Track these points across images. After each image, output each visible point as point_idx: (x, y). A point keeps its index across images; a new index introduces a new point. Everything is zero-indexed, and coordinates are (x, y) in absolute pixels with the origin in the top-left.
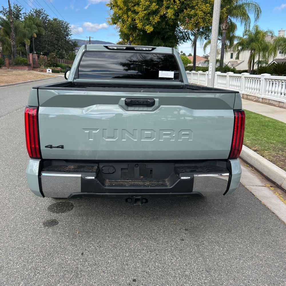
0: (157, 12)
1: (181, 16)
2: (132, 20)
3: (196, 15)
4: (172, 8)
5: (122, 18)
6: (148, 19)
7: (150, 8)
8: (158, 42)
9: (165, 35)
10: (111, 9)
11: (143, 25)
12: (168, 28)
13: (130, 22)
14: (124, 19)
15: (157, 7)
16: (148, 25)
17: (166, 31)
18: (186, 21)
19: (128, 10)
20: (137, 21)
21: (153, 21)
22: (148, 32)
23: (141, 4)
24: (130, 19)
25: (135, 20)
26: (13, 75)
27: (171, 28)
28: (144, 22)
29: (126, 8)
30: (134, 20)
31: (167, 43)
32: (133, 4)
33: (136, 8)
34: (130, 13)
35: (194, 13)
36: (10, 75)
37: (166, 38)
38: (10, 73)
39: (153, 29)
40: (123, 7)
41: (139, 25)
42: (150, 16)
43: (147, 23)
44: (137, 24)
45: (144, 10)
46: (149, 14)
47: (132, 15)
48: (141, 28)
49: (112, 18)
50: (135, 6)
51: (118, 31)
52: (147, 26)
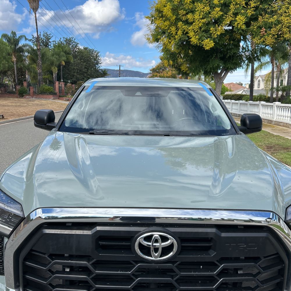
0: (220, 21)
1: (254, 26)
2: (183, 33)
3: (279, 22)
4: (242, 14)
5: (169, 31)
6: (207, 31)
7: (210, 16)
8: (218, 63)
9: (227, 53)
10: (151, 23)
11: (199, 40)
12: (232, 43)
13: (179, 37)
14: (172, 32)
15: (221, 13)
16: (207, 38)
17: (228, 48)
18: (262, 33)
19: (178, 20)
20: (191, 34)
21: (214, 32)
22: (207, 48)
23: (198, 10)
24: (180, 32)
25: (187, 33)
26: (33, 105)
27: (236, 44)
28: (200, 36)
29: (174, 17)
30: (185, 33)
31: (229, 65)
32: (185, 12)
33: (190, 16)
34: (180, 24)
35: (275, 21)
36: (30, 106)
37: (228, 57)
38: (31, 103)
39: (214, 44)
40: (172, 15)
41: (194, 40)
42: (210, 27)
43: (205, 36)
44: (191, 38)
45: (203, 18)
46: (208, 24)
47: (184, 27)
48: (197, 43)
49: (153, 35)
50: (187, 14)
51: (160, 51)
52: (206, 40)
